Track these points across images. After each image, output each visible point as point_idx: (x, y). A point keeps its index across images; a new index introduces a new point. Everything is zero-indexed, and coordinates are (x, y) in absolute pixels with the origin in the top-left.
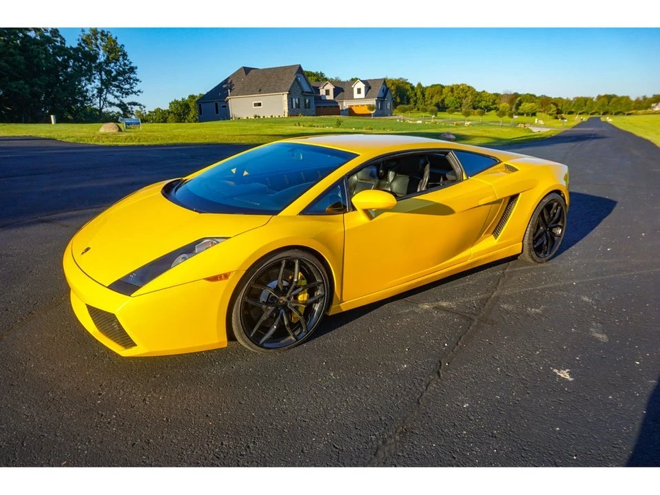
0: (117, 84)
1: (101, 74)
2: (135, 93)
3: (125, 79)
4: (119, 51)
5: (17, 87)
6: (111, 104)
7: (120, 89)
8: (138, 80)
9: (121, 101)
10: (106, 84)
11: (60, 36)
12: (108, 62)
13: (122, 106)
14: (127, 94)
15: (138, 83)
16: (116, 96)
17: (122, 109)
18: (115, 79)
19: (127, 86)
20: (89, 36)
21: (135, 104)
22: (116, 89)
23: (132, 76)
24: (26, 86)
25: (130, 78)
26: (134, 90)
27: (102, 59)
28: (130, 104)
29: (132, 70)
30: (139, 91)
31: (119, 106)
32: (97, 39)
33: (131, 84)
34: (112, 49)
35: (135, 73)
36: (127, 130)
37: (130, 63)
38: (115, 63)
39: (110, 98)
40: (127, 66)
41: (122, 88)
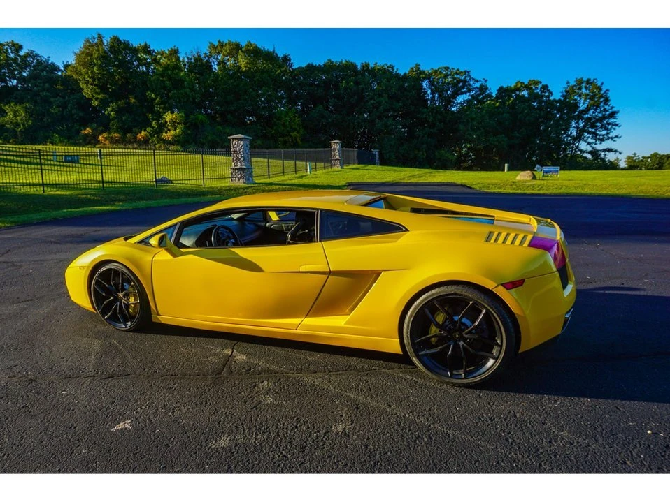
0: (593, 130)
1: (578, 122)
2: (612, 138)
3: (602, 125)
4: (602, 97)
5: (497, 140)
6: (582, 152)
7: (595, 136)
8: (616, 125)
9: (593, 148)
10: (581, 132)
11: (548, 91)
12: (588, 109)
13: (594, 153)
14: (602, 140)
15: (617, 127)
16: (589, 144)
17: (593, 156)
18: (593, 126)
19: (604, 132)
20: (573, 87)
21: (610, 150)
22: (591, 136)
23: (612, 121)
24: (505, 139)
25: (609, 124)
26: (610, 136)
27: (582, 107)
28: (604, 150)
29: (613, 115)
30: (617, 137)
31: (590, 152)
32: (580, 89)
33: (608, 130)
34: (594, 96)
35: (615, 118)
36: (544, 178)
37: (612, 107)
38: (596, 110)
39: (583, 146)
40: (607, 111)
41: (597, 135)
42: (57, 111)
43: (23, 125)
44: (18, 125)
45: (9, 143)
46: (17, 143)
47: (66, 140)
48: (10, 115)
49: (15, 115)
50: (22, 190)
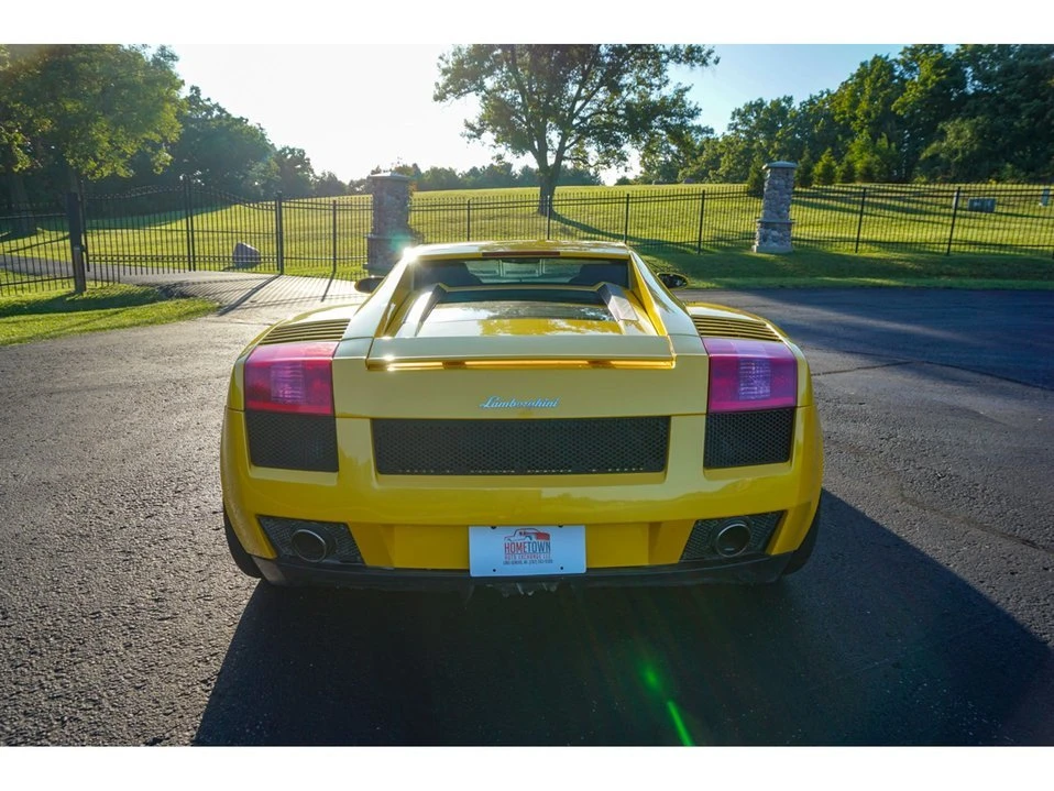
42: (1024, 124)
43: (963, 151)
44: (956, 152)
45: (935, 182)
46: (945, 181)
47: (1022, 174)
48: (951, 136)
49: (958, 138)
50: (833, 249)
